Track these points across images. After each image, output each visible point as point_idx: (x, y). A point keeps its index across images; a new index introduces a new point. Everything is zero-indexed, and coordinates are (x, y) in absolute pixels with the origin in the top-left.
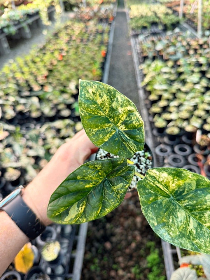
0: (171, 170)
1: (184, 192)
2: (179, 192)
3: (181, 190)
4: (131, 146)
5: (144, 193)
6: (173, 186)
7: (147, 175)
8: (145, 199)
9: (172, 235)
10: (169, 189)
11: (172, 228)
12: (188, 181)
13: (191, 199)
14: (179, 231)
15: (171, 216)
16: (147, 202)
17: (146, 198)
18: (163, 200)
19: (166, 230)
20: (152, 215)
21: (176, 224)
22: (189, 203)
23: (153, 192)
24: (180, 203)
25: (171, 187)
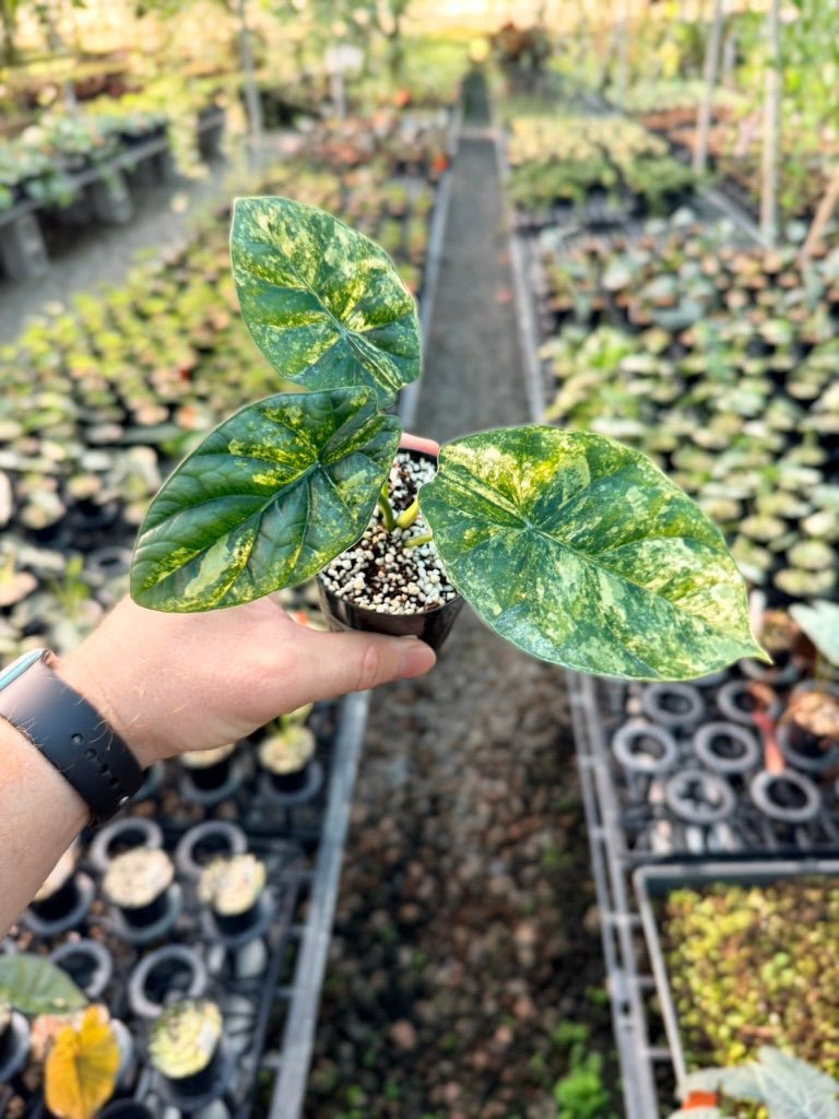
0: (507, 434)
1: (561, 502)
2: (546, 504)
3: (551, 496)
4: (385, 371)
5: (441, 520)
6: (525, 488)
7: (443, 466)
8: (450, 539)
9: (555, 638)
10: (515, 499)
11: (550, 615)
12: (564, 462)
13: (585, 514)
14: (573, 618)
15: (539, 579)
16: (458, 547)
17: (451, 534)
18: (506, 535)
19: (532, 626)
20: (480, 584)
21: (557, 597)
22: (584, 528)
23: (471, 516)
24: (556, 535)
25: (519, 491)
